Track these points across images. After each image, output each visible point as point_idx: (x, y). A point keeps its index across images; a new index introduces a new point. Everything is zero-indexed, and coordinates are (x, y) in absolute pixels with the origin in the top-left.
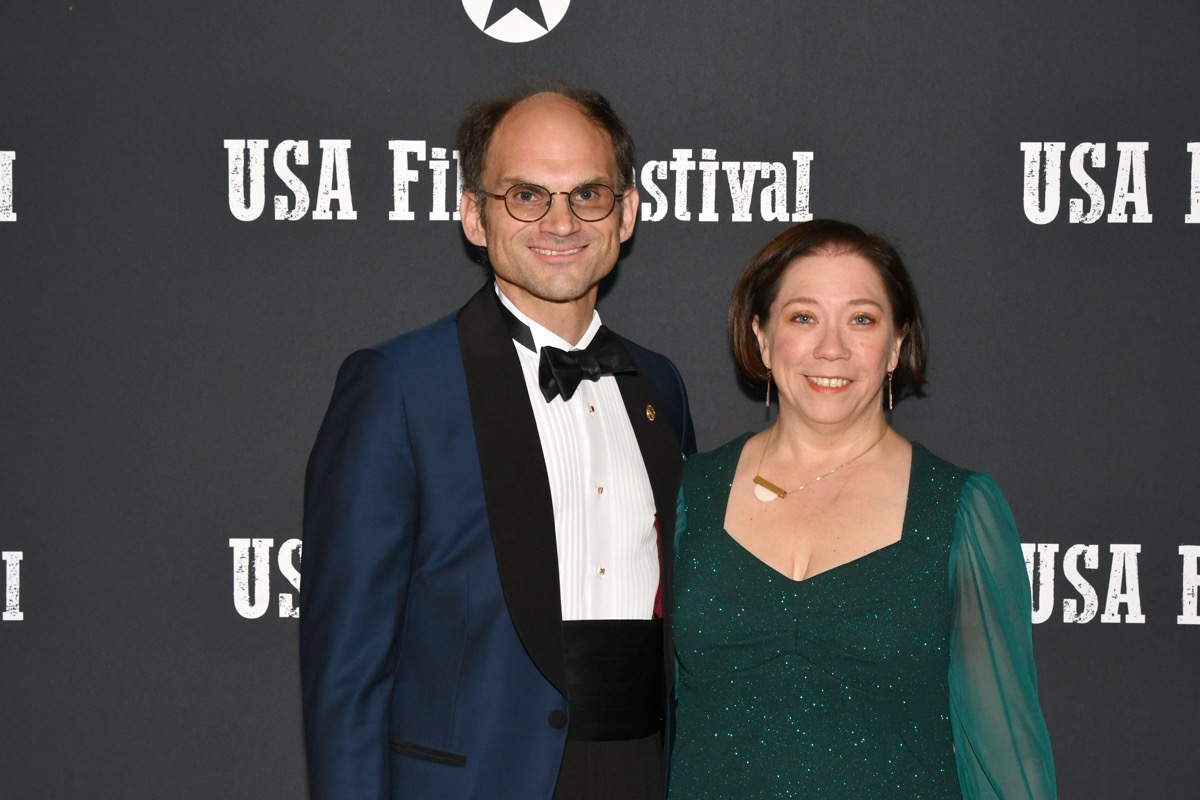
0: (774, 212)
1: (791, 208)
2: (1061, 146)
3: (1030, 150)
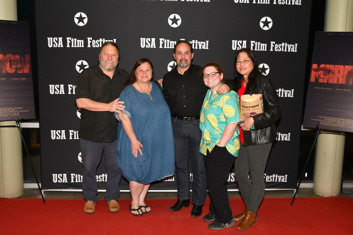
0: (204, 48)
1: (206, 47)
2: (237, 41)
3: (233, 41)
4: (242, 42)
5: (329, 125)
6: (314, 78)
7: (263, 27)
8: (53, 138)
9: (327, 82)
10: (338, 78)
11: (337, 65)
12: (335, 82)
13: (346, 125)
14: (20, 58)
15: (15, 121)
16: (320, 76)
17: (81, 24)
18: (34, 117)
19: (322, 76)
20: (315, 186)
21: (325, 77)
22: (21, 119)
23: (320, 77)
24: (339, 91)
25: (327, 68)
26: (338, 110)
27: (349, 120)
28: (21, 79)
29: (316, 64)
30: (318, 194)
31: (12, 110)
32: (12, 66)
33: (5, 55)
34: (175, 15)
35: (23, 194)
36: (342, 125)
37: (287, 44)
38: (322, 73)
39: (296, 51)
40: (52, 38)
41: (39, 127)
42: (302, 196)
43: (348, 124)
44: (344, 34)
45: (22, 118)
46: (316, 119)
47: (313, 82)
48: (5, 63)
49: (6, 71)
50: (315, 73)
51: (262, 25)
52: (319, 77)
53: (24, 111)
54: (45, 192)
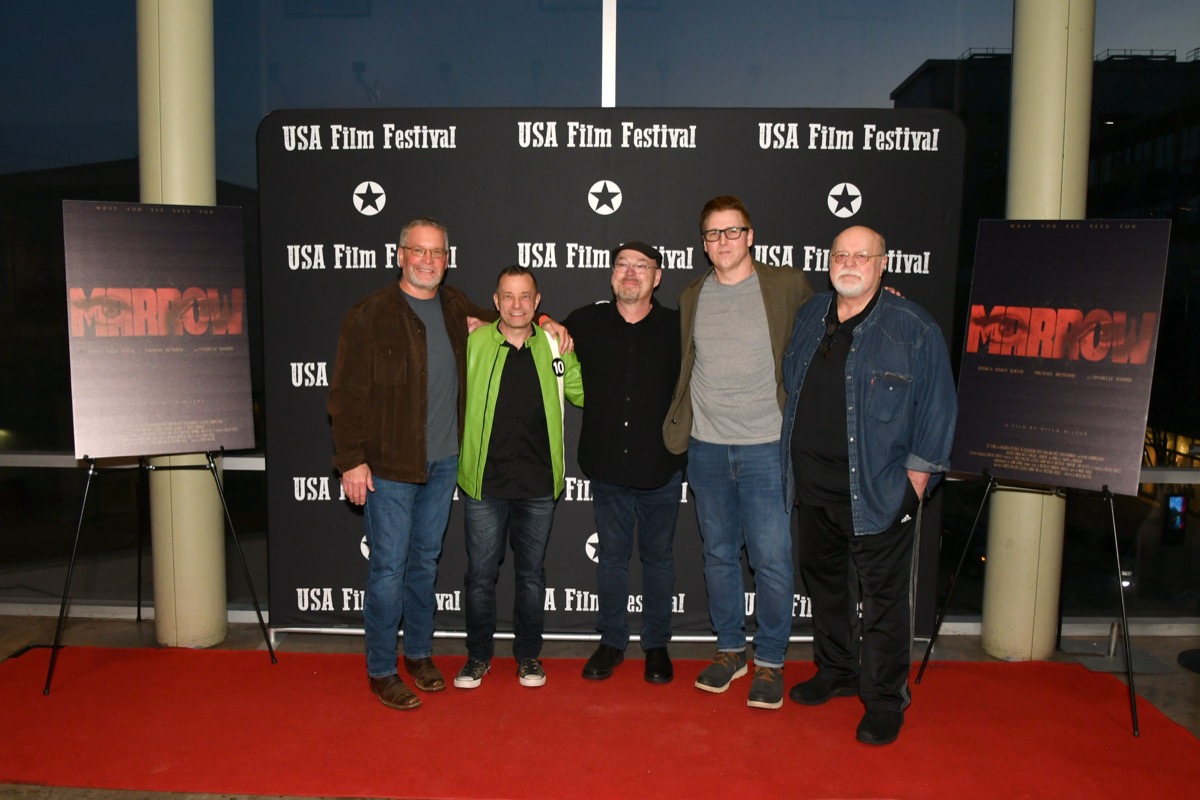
0: (681, 266)
1: (686, 264)
2: (767, 247)
4: (782, 250)
5: (1017, 467)
6: (977, 341)
7: (837, 211)
8: (299, 497)
9: (1009, 353)
10: (1041, 342)
11: (1038, 309)
12: (1033, 352)
13: (1063, 469)
14: (220, 296)
15: (204, 456)
16: (992, 337)
17: (370, 211)
18: (251, 444)
19: (997, 337)
20: (984, 629)
21: (1005, 340)
22: (219, 449)
23: (993, 341)
24: (1042, 376)
25: (1011, 317)
26: (1042, 429)
27: (1071, 455)
28: (221, 349)
29: (979, 304)
30: (995, 654)
31: (198, 427)
32: (200, 318)
33: (182, 289)
34: (605, 184)
35: (226, 637)
36: (1053, 467)
37: (903, 253)
38: (996, 330)
39: (926, 272)
40: (299, 247)
41: (264, 469)
42: (949, 656)
43: (1069, 465)
44: (1054, 226)
45: (222, 447)
46: (981, 452)
47: (972, 353)
48: (183, 311)
49: (185, 330)
50: (979, 328)
51: (832, 204)
52: (989, 340)
53: (226, 430)
54: (277, 634)
